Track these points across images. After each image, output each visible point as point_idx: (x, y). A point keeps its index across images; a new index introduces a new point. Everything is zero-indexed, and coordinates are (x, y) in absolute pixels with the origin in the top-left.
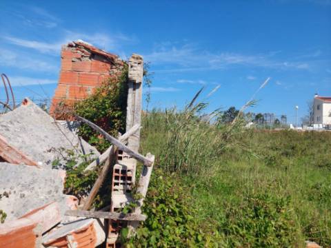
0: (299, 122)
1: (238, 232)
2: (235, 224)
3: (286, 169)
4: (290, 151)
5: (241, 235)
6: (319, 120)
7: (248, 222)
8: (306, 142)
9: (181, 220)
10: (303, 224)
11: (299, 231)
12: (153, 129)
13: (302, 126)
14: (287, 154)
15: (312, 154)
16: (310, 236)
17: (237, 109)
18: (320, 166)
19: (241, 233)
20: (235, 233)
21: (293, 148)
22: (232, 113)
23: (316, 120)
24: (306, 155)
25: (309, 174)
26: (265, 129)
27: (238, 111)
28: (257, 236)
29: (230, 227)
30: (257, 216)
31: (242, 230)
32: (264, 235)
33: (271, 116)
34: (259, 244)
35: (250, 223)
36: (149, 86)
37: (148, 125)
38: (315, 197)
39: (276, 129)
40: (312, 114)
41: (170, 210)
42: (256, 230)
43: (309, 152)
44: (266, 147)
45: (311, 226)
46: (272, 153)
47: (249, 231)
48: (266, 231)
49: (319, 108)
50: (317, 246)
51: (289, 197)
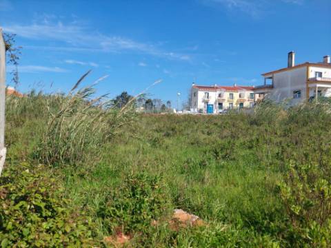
0: (180, 107)
1: (115, 214)
2: (113, 206)
3: (167, 148)
4: (171, 132)
5: (118, 216)
6: (196, 104)
7: (125, 203)
8: (184, 124)
9: (50, 214)
10: (173, 195)
11: (169, 202)
12: (32, 115)
13: (182, 110)
14: (168, 135)
15: (188, 134)
16: (178, 204)
17: (129, 94)
18: (192, 144)
19: (118, 214)
20: (112, 215)
21: (173, 130)
22: (124, 98)
23: (193, 105)
24: (183, 135)
25: (184, 151)
26: (153, 114)
27: (130, 96)
28: (133, 214)
29: (107, 210)
30: (134, 195)
31: (120, 211)
32: (139, 212)
33: (159, 101)
34: (134, 220)
35: (127, 203)
36: (15, 63)
37: (25, 111)
38: (186, 170)
39: (162, 113)
40: (190, 100)
41: (33, 207)
42: (132, 208)
43: (185, 132)
44: (152, 130)
45: (179, 196)
46: (156, 135)
47: (126, 211)
48: (141, 207)
49: (195, 95)
50: (183, 212)
51: (162, 174)
